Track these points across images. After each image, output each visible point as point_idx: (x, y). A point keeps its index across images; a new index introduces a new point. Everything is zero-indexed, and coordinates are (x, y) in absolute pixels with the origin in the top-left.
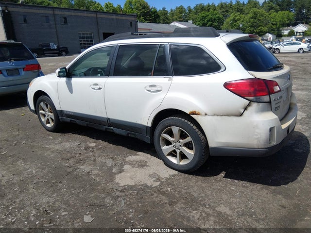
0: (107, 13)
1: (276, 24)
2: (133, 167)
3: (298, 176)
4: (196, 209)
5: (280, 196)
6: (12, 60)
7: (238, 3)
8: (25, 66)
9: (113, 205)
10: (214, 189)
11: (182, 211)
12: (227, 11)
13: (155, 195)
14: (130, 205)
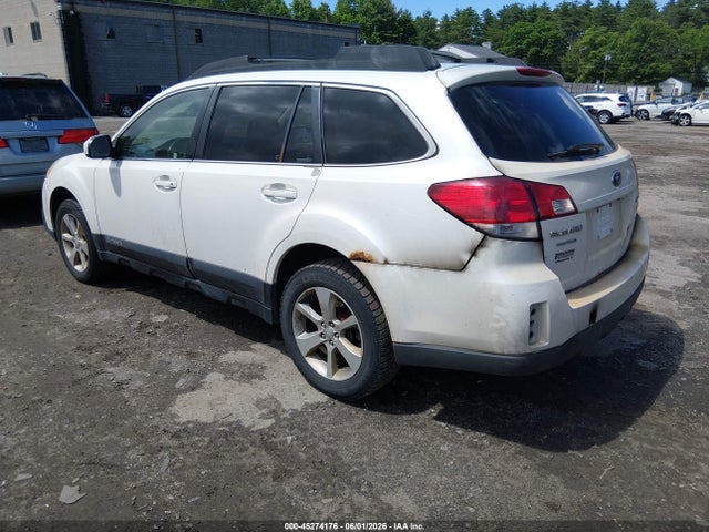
0: (297, 21)
1: (694, 57)
2: (226, 379)
3: (624, 429)
4: (333, 495)
5: (556, 479)
6: (34, 119)
7: (605, 4)
8: (62, 133)
9: (141, 467)
10: (398, 447)
11: (297, 496)
12: (576, 23)
13: (252, 449)
14: (177, 472)
